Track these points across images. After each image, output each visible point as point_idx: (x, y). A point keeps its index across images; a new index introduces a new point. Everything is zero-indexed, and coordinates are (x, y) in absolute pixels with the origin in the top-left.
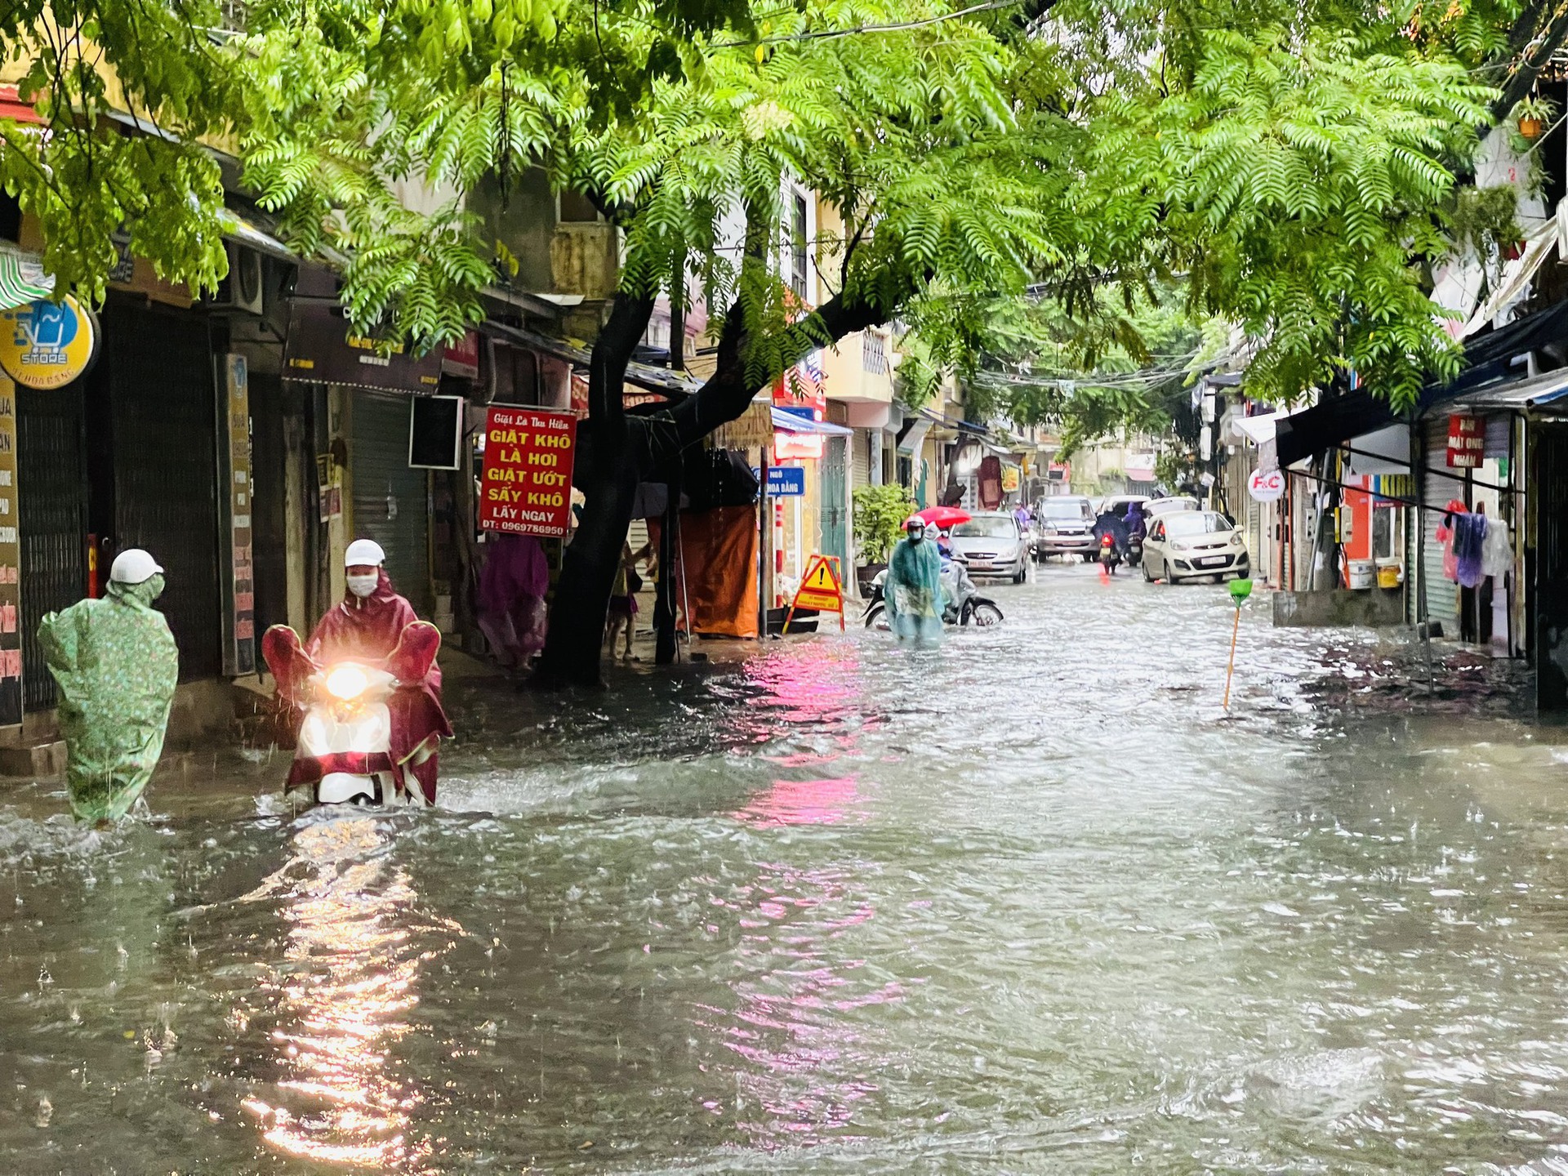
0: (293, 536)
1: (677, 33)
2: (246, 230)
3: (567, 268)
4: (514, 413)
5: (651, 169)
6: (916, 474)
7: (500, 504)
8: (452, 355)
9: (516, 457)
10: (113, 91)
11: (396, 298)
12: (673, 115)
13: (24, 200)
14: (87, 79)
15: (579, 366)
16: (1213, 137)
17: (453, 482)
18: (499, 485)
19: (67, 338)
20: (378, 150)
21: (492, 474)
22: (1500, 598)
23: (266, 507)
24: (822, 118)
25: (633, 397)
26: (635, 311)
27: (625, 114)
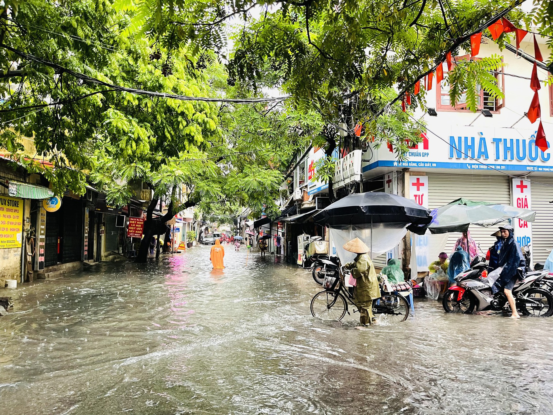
0: (95, 237)
1: (166, 157)
2: (90, 187)
3: (143, 196)
4: (134, 218)
5: (160, 179)
6: (196, 229)
7: (131, 233)
8: (124, 209)
9: (134, 225)
10: (67, 162)
11: (115, 199)
12: (163, 171)
13: (49, 179)
14: (62, 159)
15: (145, 211)
16: (246, 179)
17: (123, 229)
18: (131, 230)
19: (56, 204)
20: (113, 175)
21: (130, 228)
22: (282, 248)
23: (91, 233)
24: (188, 173)
25: (154, 216)
26: (155, 202)
27: (157, 170)
